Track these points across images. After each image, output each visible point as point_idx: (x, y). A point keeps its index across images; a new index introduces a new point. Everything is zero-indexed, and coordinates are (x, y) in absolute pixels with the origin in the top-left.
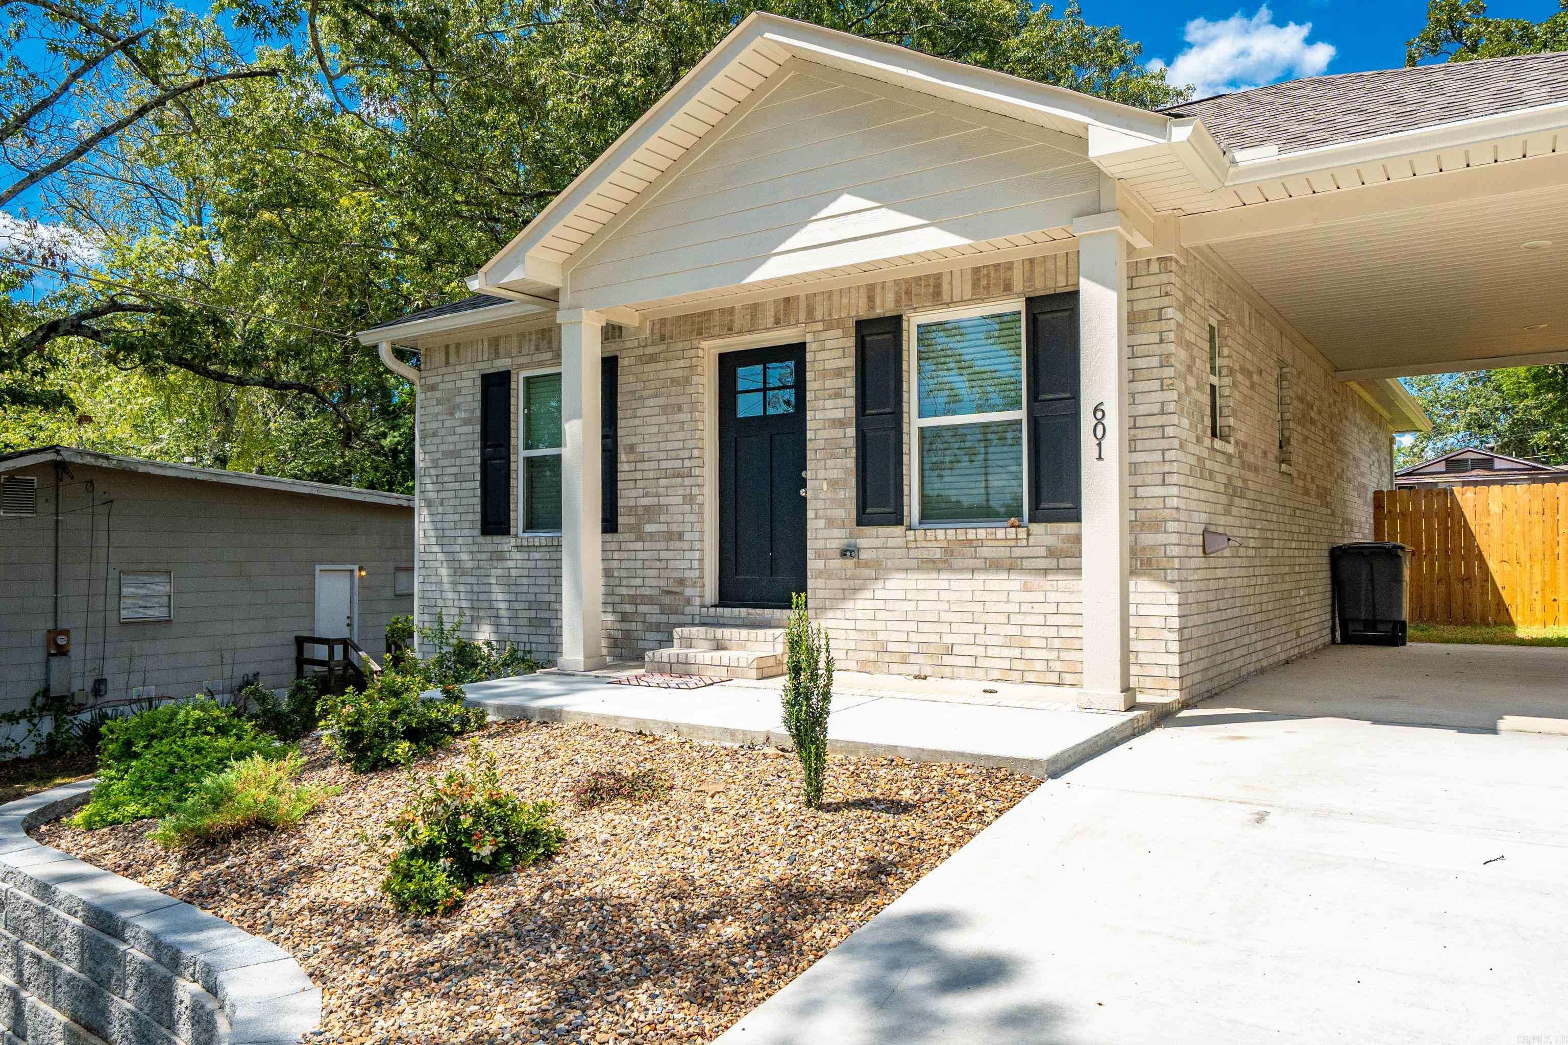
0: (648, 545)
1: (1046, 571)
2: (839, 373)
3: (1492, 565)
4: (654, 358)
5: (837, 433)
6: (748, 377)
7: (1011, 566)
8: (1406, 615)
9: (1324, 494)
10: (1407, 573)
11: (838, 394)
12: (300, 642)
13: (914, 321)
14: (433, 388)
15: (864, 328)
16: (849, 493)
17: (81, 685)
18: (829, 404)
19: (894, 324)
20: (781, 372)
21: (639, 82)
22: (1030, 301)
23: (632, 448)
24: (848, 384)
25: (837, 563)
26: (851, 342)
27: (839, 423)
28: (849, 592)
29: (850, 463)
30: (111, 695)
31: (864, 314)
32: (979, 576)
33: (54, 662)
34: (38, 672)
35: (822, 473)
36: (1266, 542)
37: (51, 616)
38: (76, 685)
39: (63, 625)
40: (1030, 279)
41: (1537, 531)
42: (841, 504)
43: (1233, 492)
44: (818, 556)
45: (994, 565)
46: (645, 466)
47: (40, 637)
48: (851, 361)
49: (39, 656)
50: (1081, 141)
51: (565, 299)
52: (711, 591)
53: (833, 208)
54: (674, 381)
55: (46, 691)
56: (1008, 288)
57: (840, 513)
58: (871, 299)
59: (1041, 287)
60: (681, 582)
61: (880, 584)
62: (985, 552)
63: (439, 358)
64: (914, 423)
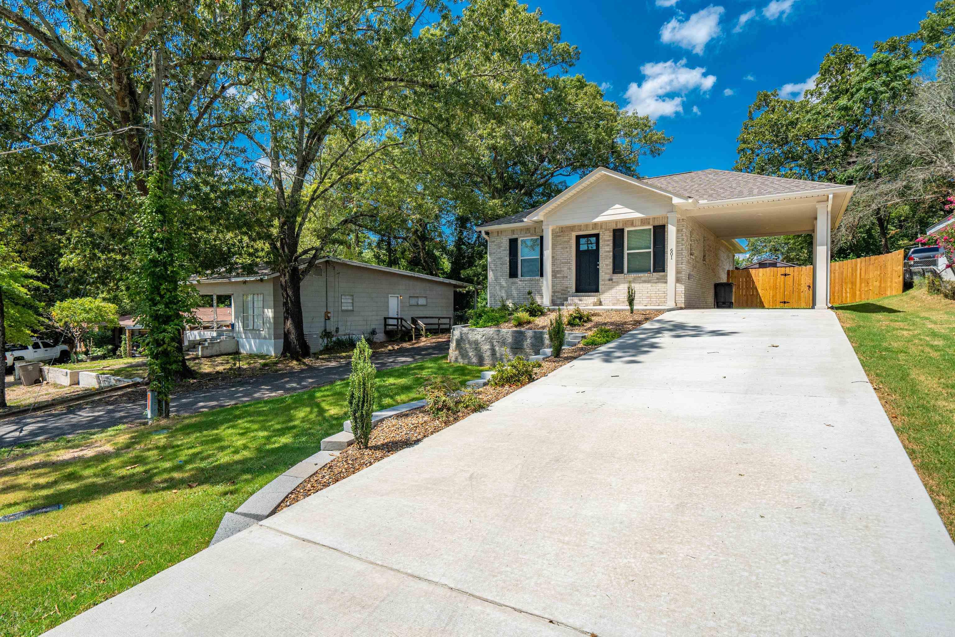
1: (656, 283)
2: (608, 240)
3: (760, 291)
4: (559, 236)
5: (608, 254)
6: (583, 241)
7: (649, 282)
8: (733, 301)
9: (713, 270)
10: (734, 290)
11: (608, 245)
12: (385, 319)
13: (626, 230)
14: (494, 242)
15: (615, 231)
16: (611, 267)
17: (333, 329)
18: (606, 247)
19: (622, 230)
20: (593, 240)
22: (654, 227)
24: (611, 243)
25: (607, 282)
26: (612, 234)
27: (609, 252)
28: (610, 288)
29: (611, 260)
30: (340, 333)
31: (615, 228)
32: (641, 284)
33: (327, 321)
34: (323, 324)
35: (603, 263)
36: (700, 280)
37: (326, 308)
39: (329, 310)
40: (654, 222)
41: (772, 281)
42: (608, 269)
43: (694, 267)
44: (603, 280)
45: (645, 282)
47: (323, 314)
48: (612, 238)
49: (323, 319)
50: (671, 199)
51: (544, 223)
52: (574, 290)
53: (614, 207)
54: (565, 242)
55: (325, 330)
56: (649, 224)
57: (608, 271)
58: (616, 225)
59: (657, 223)
60: (567, 287)
61: (616, 287)
62: (643, 279)
63: (496, 234)
64: (626, 252)
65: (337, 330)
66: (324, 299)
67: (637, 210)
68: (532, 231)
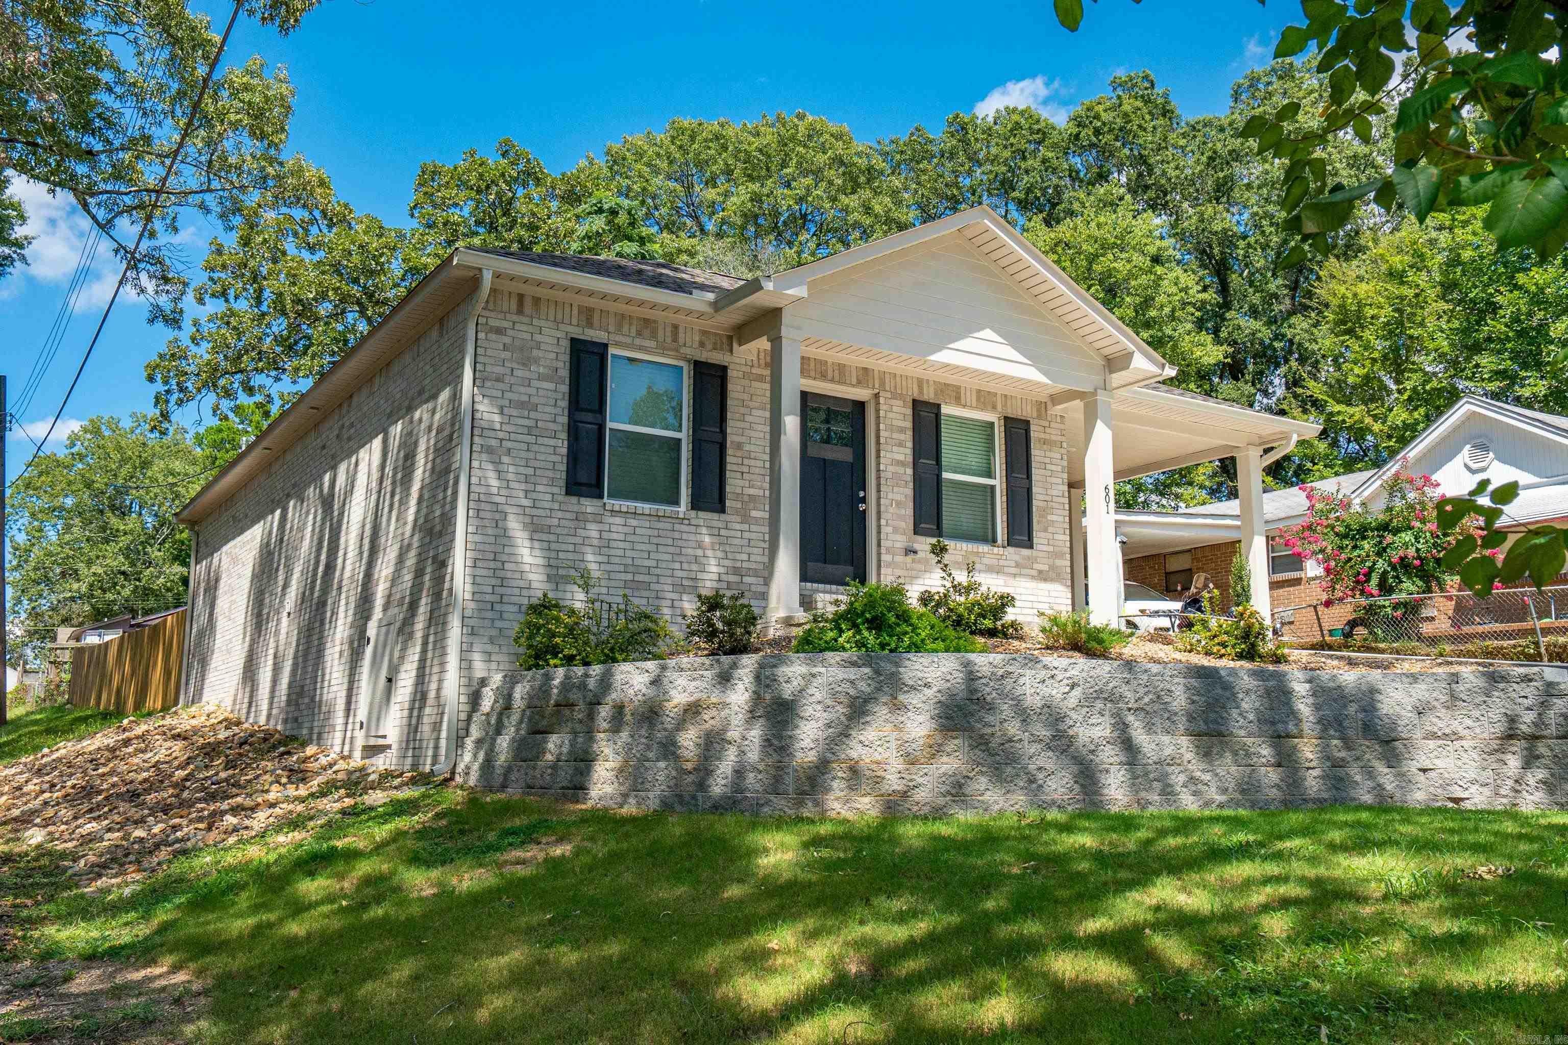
0: (753, 528)
1: (1015, 575)
5: (901, 470)
7: (998, 570)
11: (901, 444)
13: (946, 410)
15: (917, 406)
16: (909, 510)
18: (895, 449)
19: (935, 409)
22: (1006, 419)
24: (907, 438)
25: (899, 559)
26: (909, 411)
28: (909, 579)
29: (909, 491)
31: (917, 396)
32: (982, 575)
35: (890, 496)
40: (1005, 405)
42: (901, 518)
45: (989, 569)
48: (909, 424)
51: (786, 318)
56: (994, 407)
57: (903, 525)
58: (921, 389)
59: (1014, 413)
61: (927, 575)
62: (985, 561)
64: (943, 474)
68: (665, 334)
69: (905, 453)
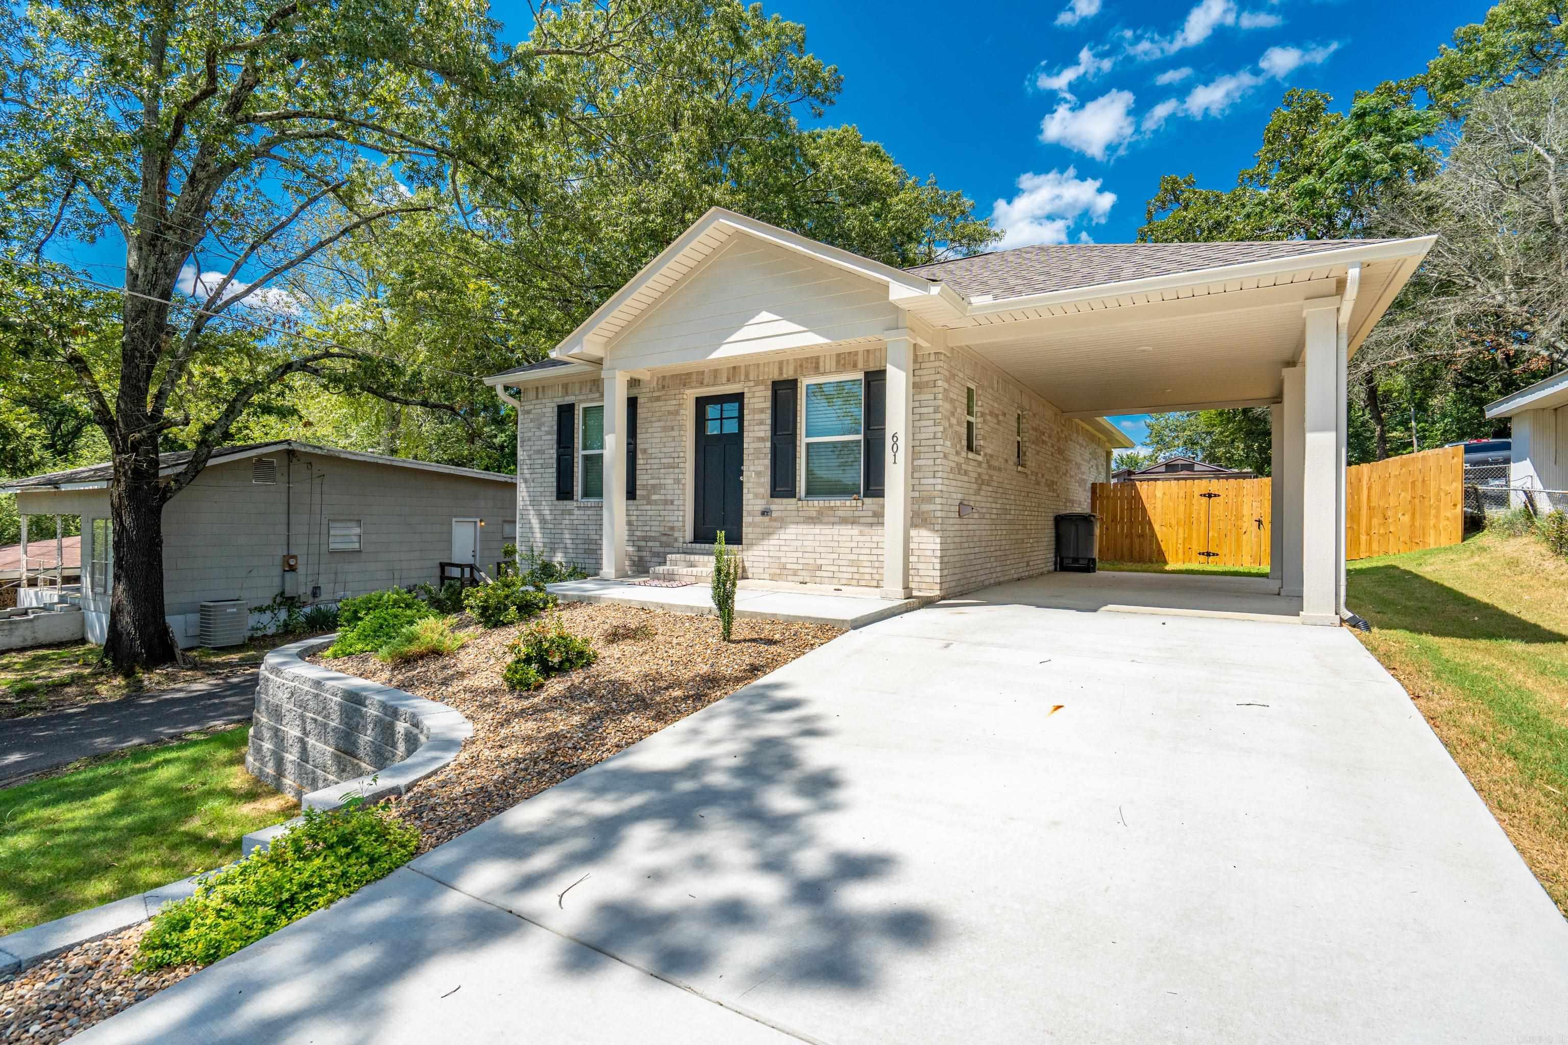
0: (653, 507)
1: (872, 524)
2: (762, 411)
3: (1157, 528)
4: (658, 399)
5: (761, 445)
6: (712, 411)
7: (853, 521)
8: (1096, 554)
9: (1051, 485)
10: (1097, 531)
11: (761, 423)
12: (443, 566)
13: (805, 382)
14: (529, 412)
15: (777, 386)
16: (767, 479)
17: (304, 590)
18: (756, 428)
19: (792, 384)
20: (731, 409)
21: (659, 220)
22: (867, 374)
23: (645, 451)
24: (767, 417)
25: (759, 519)
26: (769, 393)
27: (761, 439)
28: (766, 535)
29: (768, 462)
30: (324, 596)
31: (777, 377)
32: (837, 527)
33: (288, 576)
34: (277, 581)
35: (752, 468)
36: (1006, 511)
37: (285, 547)
38: (301, 591)
39: (293, 552)
40: (867, 361)
42: (761, 485)
43: (981, 482)
44: (749, 514)
45: (844, 521)
46: (653, 461)
47: (278, 560)
48: (769, 404)
49: (277, 571)
50: (885, 291)
51: (606, 364)
52: (689, 534)
53: (757, 319)
54: (670, 413)
55: (282, 594)
56: (855, 366)
57: (762, 490)
58: (781, 369)
59: (872, 367)
60: (672, 528)
61: (782, 531)
62: (840, 513)
63: (532, 395)
64: (803, 440)
65: (316, 591)
66: (282, 529)
67: (811, 324)
69: (765, 430)
